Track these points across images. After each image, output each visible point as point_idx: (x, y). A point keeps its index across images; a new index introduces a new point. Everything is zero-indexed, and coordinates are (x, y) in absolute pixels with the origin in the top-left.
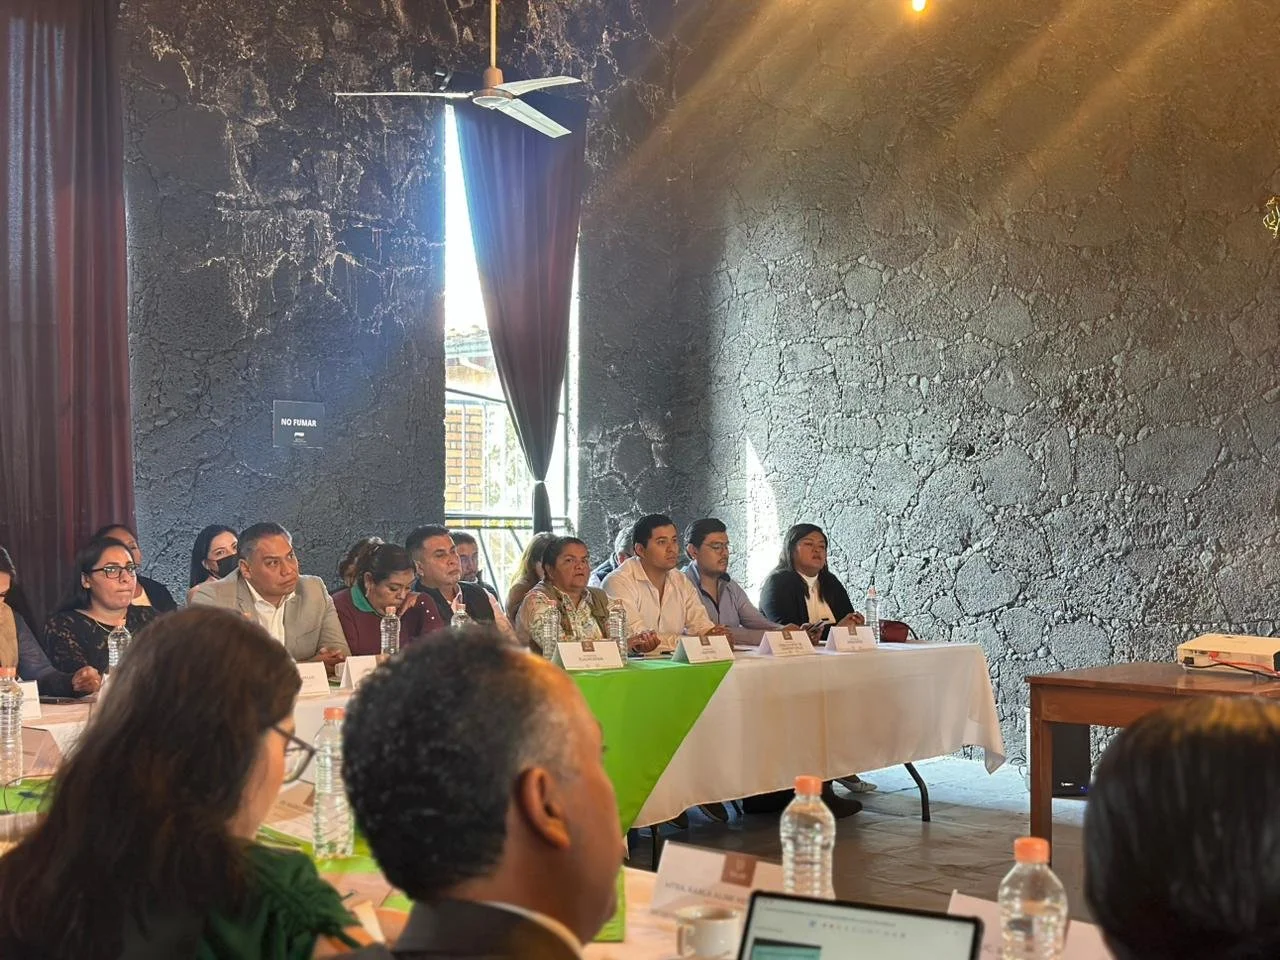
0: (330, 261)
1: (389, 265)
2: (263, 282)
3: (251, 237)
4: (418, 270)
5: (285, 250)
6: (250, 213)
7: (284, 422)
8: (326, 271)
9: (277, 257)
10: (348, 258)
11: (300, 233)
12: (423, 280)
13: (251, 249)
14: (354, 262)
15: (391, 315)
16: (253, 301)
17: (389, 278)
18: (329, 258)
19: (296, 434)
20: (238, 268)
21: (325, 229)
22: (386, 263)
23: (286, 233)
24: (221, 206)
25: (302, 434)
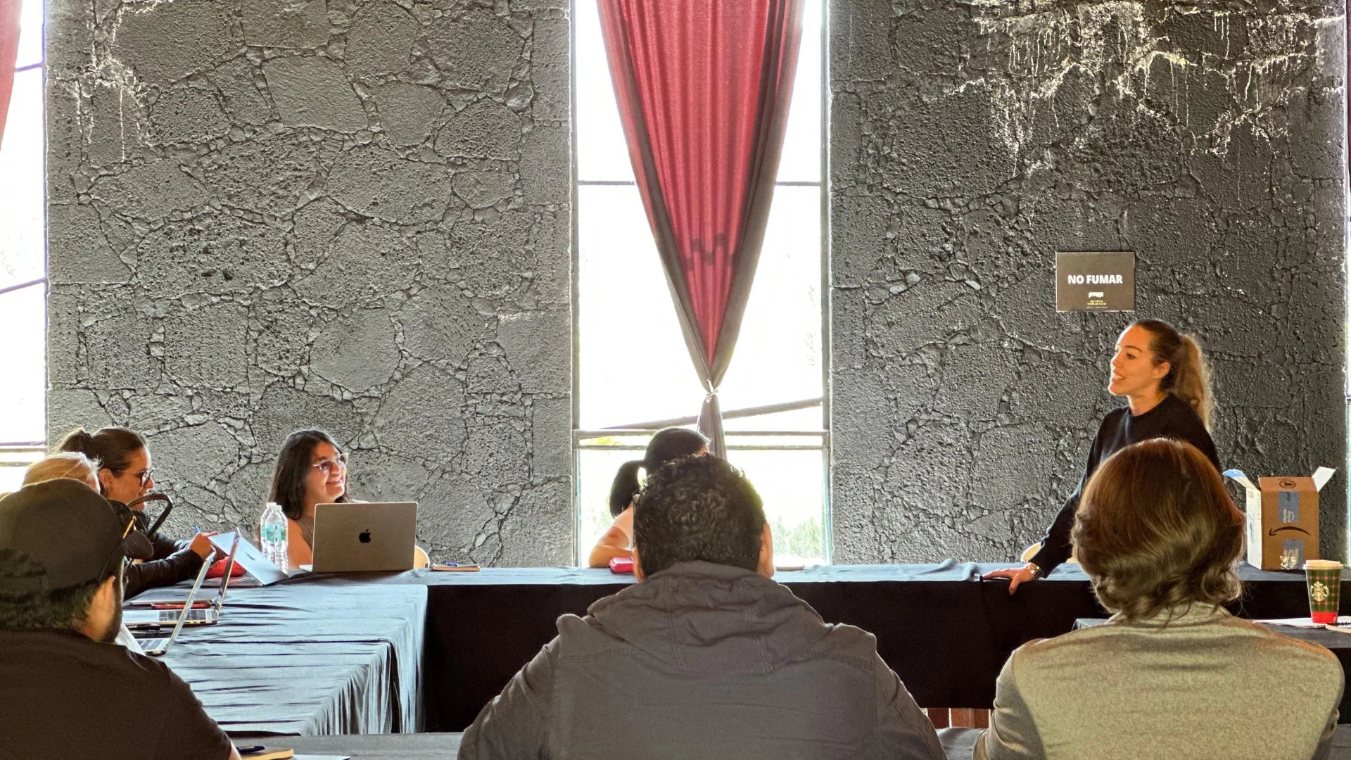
0: (1145, 65)
1: (1242, 59)
2: (1042, 103)
3: (1022, 50)
4: (1293, 60)
5: (1072, 60)
6: (1021, 20)
7: (1072, 280)
8: (1136, 81)
9: (1061, 69)
10: (1175, 58)
11: (1096, 34)
12: (1304, 71)
13: (1023, 66)
14: (1183, 62)
15: (1246, 126)
16: (1025, 129)
17: (1242, 76)
18: (1143, 61)
19: (1091, 294)
20: (1004, 91)
21: (1136, 24)
22: (1237, 55)
23: (1075, 37)
24: (979, 14)
25: (1100, 294)
